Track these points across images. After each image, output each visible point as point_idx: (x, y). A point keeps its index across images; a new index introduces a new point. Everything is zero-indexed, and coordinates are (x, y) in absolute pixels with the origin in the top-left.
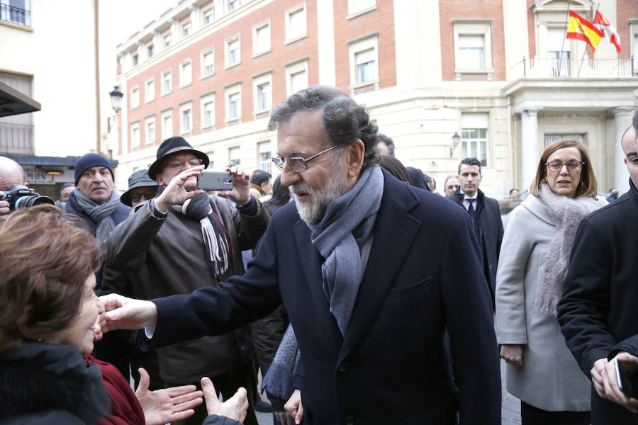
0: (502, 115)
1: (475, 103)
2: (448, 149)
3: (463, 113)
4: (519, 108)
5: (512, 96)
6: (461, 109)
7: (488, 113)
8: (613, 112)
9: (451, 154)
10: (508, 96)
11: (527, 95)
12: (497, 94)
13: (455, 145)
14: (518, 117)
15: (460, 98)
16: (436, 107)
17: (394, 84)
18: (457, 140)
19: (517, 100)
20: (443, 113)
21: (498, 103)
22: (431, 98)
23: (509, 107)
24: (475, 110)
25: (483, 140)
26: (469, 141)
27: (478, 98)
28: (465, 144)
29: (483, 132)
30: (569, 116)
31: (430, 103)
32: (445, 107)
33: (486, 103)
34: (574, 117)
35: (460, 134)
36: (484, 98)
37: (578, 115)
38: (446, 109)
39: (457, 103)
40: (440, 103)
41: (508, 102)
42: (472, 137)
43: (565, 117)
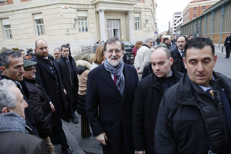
0: (92, 12)
1: (82, 7)
2: (73, 25)
3: (77, 10)
4: (98, 9)
5: (95, 4)
6: (76, 9)
7: (87, 11)
8: (128, 12)
9: (74, 27)
10: (94, 4)
11: (100, 5)
12: (90, 3)
13: (76, 23)
14: (97, 13)
15: (76, 4)
16: (67, 8)
18: (76, 21)
19: (97, 6)
20: (69, 10)
21: (90, 7)
22: (64, 4)
23: (94, 8)
24: (82, 9)
25: (86, 21)
26: (81, 21)
27: (83, 5)
28: (79, 22)
29: (86, 18)
30: (115, 13)
31: (63, 6)
32: (70, 7)
33: (86, 7)
34: (116, 13)
35: (77, 19)
36: (85, 5)
37: (117, 13)
38: (71, 8)
39: (75, 6)
40: (68, 6)
41: (94, 7)
43: (113, 13)
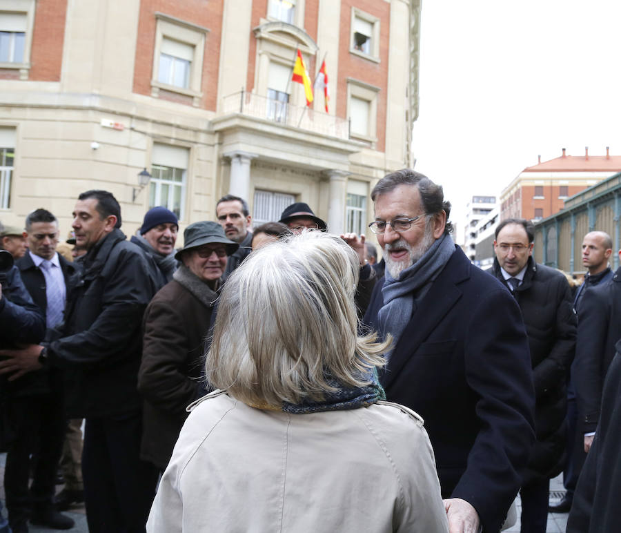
0: (206, 155)
1: (173, 133)
2: (131, 189)
3: (156, 143)
4: (229, 150)
5: (222, 133)
6: (153, 136)
7: (188, 149)
8: (329, 174)
9: (134, 197)
10: (216, 132)
11: (241, 136)
12: (204, 126)
13: (142, 186)
14: (226, 161)
15: (154, 122)
16: (119, 127)
17: (56, 77)
18: (145, 179)
19: (228, 140)
20: (125, 137)
21: (203, 138)
22: (114, 113)
23: (217, 147)
24: (172, 142)
25: (178, 184)
26: (159, 182)
27: (178, 127)
28: (154, 184)
29: (179, 173)
30: (284, 170)
31: (107, 121)
32: (132, 129)
33: (188, 136)
34: (289, 172)
35: (149, 171)
36: (186, 129)
37: (293, 171)
38: (133, 133)
39: (149, 128)
40: (126, 123)
41: (216, 139)
42: (164, 177)
43: (279, 171)
